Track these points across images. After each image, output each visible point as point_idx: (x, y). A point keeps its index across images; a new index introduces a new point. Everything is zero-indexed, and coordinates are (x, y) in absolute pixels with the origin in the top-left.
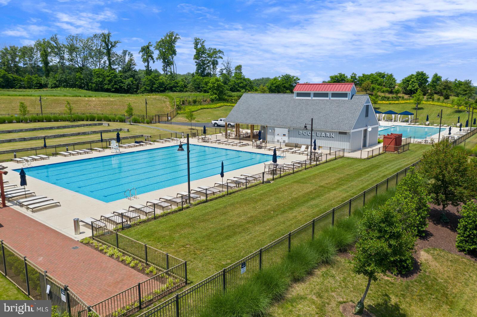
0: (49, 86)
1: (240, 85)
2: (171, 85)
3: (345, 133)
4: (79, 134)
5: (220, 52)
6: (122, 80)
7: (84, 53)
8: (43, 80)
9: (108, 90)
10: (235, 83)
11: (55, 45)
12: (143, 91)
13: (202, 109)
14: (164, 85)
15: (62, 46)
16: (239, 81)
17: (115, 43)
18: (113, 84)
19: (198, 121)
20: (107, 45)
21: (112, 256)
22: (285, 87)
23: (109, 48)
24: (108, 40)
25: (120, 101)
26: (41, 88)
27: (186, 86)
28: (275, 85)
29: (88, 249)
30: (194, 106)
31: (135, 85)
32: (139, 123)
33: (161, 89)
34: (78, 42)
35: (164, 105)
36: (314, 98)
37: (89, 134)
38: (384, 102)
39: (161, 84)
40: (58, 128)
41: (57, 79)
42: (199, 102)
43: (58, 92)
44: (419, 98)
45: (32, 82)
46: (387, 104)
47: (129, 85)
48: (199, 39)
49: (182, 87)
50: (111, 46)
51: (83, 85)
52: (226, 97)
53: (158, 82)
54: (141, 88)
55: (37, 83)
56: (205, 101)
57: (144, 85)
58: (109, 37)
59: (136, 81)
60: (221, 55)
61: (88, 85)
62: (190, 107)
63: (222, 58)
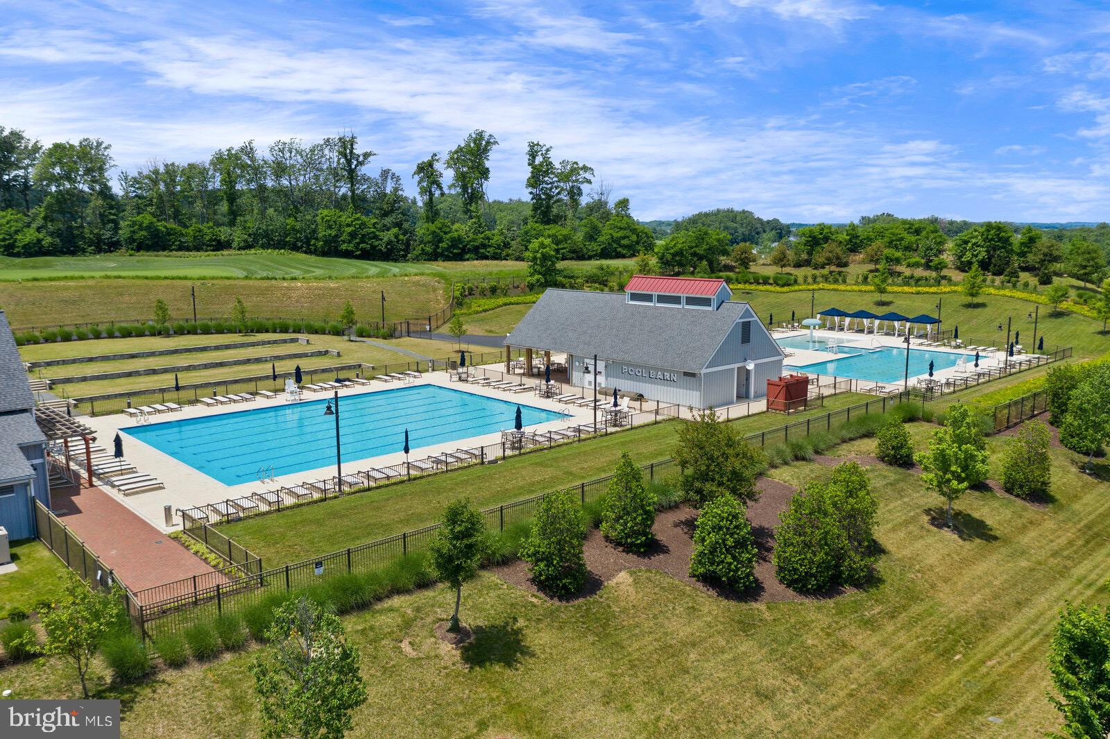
0: (235, 245)
1: (623, 242)
2: (475, 244)
3: (693, 375)
4: (248, 361)
5: (585, 168)
6: (377, 233)
7: (305, 175)
8: (224, 233)
9: (348, 255)
10: (612, 238)
11: (249, 163)
12: (417, 256)
13: (506, 304)
14: (461, 243)
15: (262, 163)
16: (620, 234)
17: (366, 155)
18: (358, 240)
19: (491, 331)
20: (349, 162)
21: (196, 553)
22: (694, 254)
23: (353, 166)
24: (351, 152)
25: (347, 289)
26: (219, 250)
27: (507, 245)
28: (672, 251)
29: (175, 543)
30: (491, 298)
31: (402, 243)
32: (369, 336)
33: (455, 251)
34: (293, 154)
35: (432, 296)
36: (658, 305)
37: (267, 361)
38: (906, 289)
39: (456, 242)
40: (217, 348)
41: (251, 232)
42: (502, 290)
43: (251, 258)
44: (974, 284)
45: (202, 236)
46: (912, 293)
47: (390, 242)
48: (538, 144)
49: (499, 247)
50: (355, 163)
51: (299, 244)
52: (560, 279)
53: (448, 236)
54: (414, 249)
55: (211, 240)
56: (518, 287)
57: (421, 242)
58: (352, 145)
59: (404, 234)
60: (588, 175)
61: (308, 243)
62: (482, 301)
63: (589, 182)
